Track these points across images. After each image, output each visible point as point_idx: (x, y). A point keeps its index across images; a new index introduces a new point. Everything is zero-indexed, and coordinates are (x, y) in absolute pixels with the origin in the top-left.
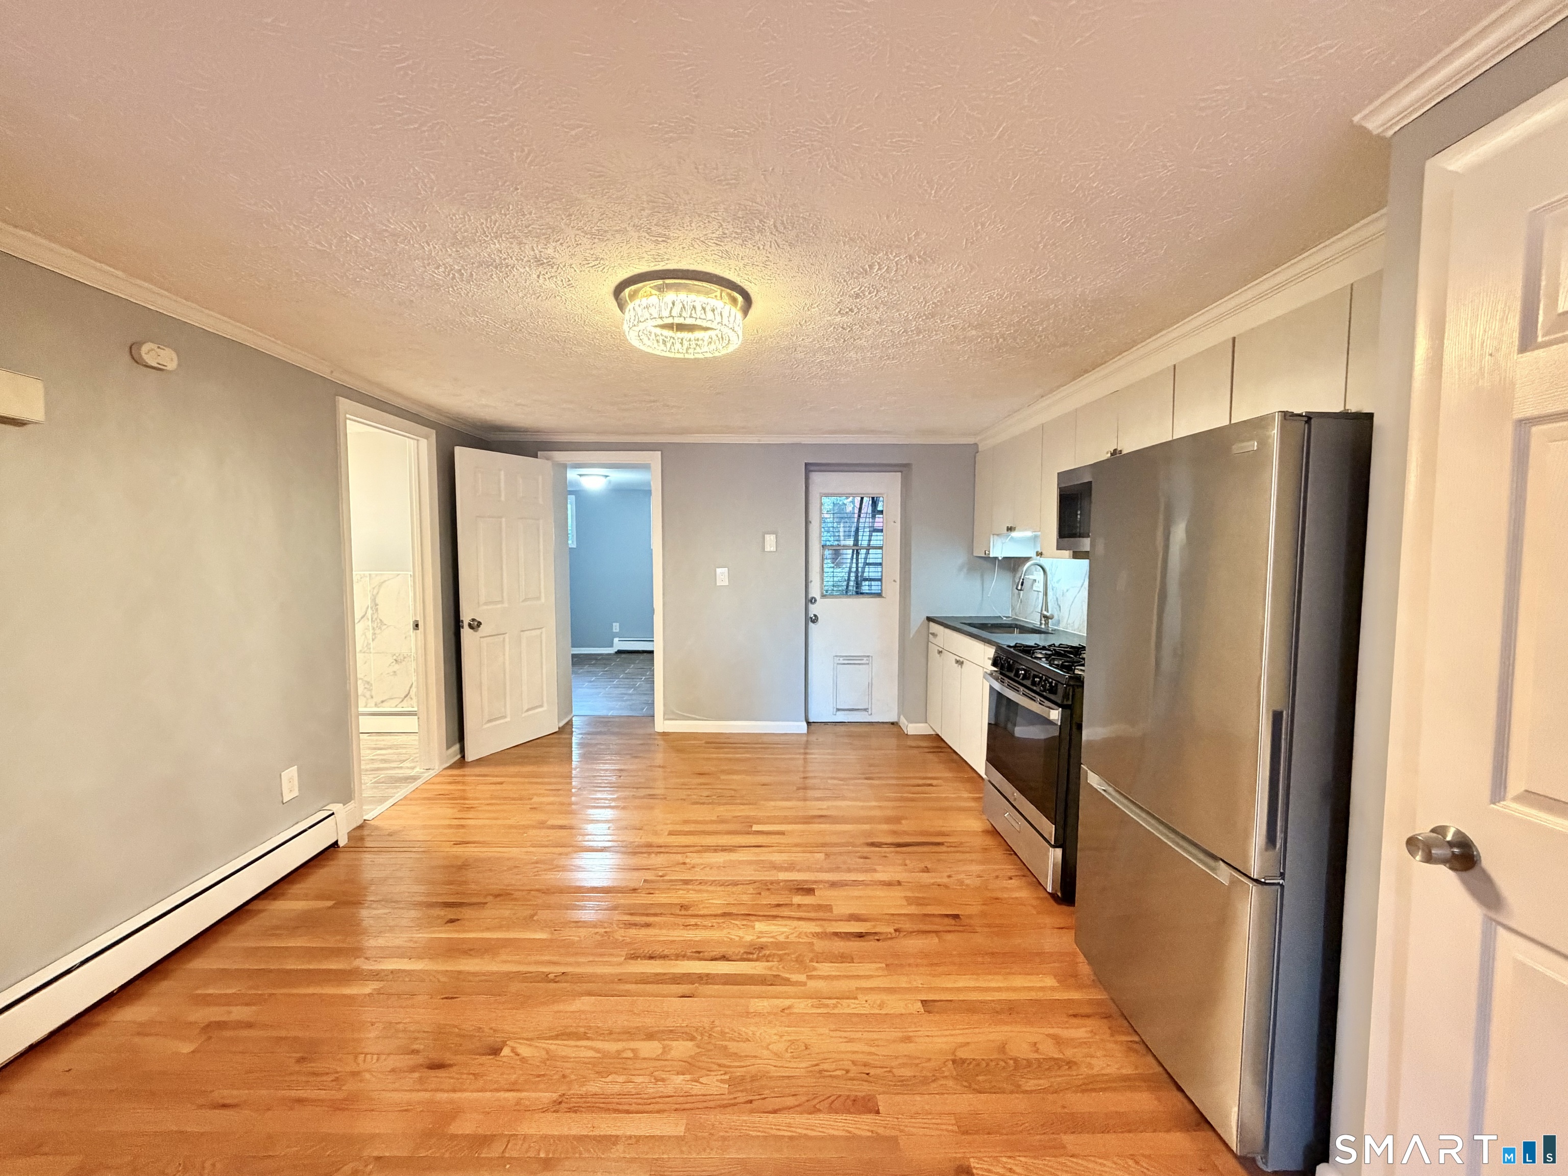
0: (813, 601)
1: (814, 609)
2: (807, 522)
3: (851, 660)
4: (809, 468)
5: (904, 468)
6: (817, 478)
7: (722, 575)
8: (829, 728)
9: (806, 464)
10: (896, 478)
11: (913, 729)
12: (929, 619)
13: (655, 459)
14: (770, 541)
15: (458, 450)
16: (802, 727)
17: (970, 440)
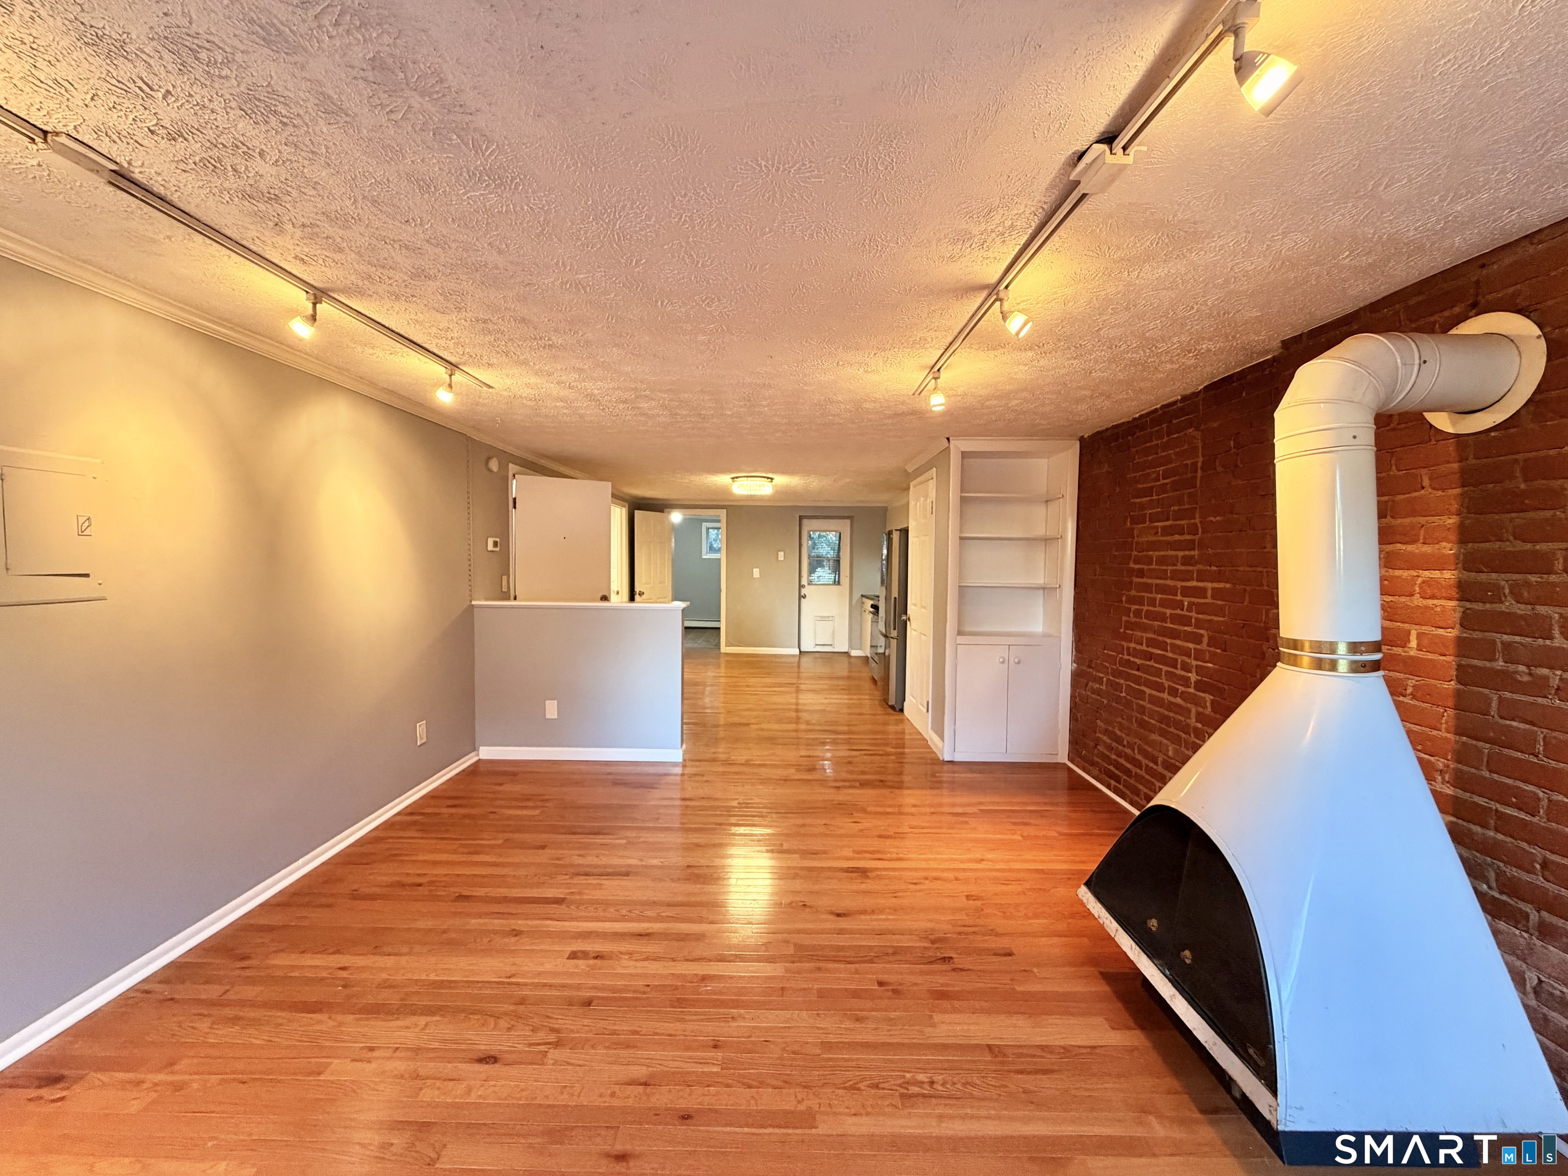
0: (803, 586)
1: (804, 591)
2: (800, 545)
3: (823, 619)
4: (801, 518)
5: (850, 518)
6: (805, 521)
7: (756, 572)
8: (812, 655)
9: (800, 517)
10: (848, 522)
11: (854, 653)
12: (862, 596)
13: (723, 513)
14: (781, 554)
15: (636, 512)
16: (796, 652)
17: (884, 505)
